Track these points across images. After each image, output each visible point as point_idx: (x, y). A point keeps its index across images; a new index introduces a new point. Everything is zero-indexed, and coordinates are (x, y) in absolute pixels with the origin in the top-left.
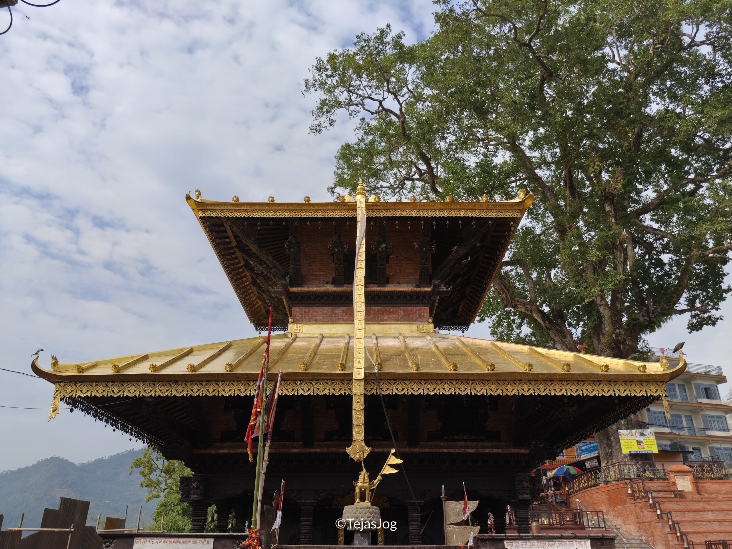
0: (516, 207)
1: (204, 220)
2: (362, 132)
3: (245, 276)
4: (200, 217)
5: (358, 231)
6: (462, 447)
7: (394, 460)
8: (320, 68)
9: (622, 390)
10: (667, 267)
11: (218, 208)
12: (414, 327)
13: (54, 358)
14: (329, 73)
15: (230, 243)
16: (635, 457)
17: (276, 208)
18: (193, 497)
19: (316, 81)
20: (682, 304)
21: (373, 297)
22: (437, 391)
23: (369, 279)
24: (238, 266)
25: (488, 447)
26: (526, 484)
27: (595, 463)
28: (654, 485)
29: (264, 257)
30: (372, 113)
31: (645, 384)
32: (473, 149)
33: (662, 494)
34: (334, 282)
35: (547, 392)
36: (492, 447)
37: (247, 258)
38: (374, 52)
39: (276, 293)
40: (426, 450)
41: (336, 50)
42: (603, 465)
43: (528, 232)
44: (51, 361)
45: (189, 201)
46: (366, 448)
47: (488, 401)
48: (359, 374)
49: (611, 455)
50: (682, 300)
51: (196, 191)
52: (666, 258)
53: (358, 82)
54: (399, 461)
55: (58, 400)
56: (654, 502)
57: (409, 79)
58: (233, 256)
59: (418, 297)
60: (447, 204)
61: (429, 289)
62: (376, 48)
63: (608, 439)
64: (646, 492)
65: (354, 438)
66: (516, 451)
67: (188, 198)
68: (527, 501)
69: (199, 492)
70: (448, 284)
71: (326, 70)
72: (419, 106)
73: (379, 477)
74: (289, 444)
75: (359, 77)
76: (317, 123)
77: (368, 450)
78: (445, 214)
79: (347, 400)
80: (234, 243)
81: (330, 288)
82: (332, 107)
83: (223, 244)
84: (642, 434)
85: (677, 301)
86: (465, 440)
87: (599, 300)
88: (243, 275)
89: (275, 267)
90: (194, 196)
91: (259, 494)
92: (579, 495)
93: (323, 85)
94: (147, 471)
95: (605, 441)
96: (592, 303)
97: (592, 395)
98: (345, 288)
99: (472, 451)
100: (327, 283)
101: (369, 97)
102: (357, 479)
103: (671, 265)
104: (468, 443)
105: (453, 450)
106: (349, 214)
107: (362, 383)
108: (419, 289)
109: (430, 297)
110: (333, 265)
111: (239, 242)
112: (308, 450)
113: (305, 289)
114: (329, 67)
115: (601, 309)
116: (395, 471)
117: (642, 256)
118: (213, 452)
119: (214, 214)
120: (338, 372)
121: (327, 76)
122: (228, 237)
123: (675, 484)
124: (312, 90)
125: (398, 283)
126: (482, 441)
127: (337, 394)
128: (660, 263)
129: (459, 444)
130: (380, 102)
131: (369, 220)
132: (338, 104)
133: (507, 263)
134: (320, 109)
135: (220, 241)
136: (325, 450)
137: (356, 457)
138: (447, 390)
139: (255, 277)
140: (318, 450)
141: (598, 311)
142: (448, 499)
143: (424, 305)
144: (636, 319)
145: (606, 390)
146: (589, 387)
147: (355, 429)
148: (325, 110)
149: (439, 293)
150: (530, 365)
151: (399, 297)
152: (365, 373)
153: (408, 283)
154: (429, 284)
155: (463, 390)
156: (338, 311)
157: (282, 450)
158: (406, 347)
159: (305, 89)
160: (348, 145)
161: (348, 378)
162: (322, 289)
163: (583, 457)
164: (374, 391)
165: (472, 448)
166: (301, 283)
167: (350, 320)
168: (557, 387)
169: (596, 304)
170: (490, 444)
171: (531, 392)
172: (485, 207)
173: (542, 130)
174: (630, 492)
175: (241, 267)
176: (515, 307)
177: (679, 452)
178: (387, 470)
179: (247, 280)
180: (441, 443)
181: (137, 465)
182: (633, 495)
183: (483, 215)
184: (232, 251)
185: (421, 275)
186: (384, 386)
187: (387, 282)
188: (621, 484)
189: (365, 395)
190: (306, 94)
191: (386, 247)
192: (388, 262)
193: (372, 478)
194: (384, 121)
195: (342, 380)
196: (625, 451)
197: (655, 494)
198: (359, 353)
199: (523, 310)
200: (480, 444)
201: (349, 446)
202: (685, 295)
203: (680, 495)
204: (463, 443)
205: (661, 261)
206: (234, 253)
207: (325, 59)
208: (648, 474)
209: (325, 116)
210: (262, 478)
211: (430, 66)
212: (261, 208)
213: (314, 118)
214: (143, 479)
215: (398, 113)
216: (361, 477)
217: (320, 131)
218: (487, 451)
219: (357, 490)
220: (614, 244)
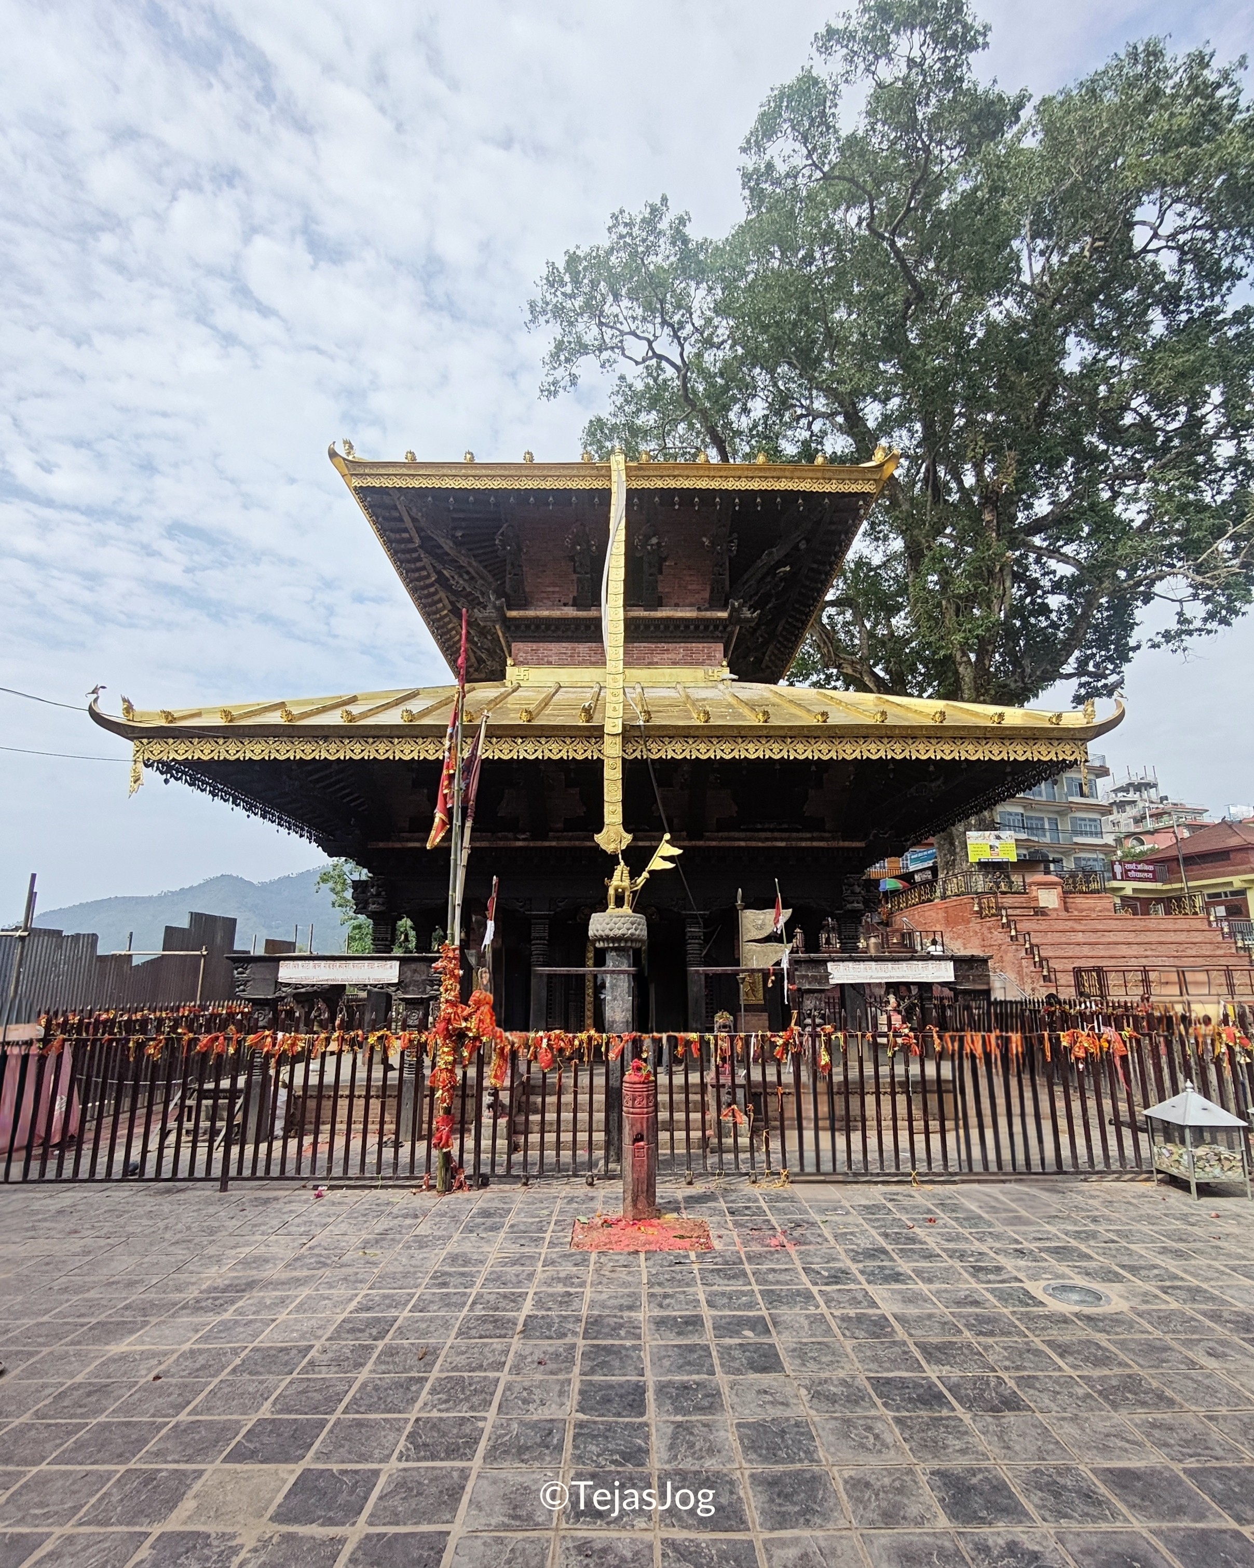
0: (869, 476)
1: (362, 493)
2: (620, 400)
3: (440, 600)
4: (355, 489)
5: (613, 508)
6: (767, 839)
7: (667, 849)
8: (553, 281)
9: (1020, 752)
10: (1054, 616)
11: (383, 471)
12: (700, 673)
13: (125, 700)
14: (568, 289)
15: (411, 540)
16: (986, 866)
17: (478, 472)
18: (372, 907)
19: (547, 304)
20: (1070, 667)
21: (637, 627)
22: (736, 754)
23: (630, 600)
24: (428, 582)
25: (806, 840)
26: (857, 889)
27: (928, 875)
28: (1008, 901)
29: (463, 561)
30: (637, 363)
31: (1056, 743)
32: (789, 433)
33: (1018, 912)
34: (576, 604)
35: (906, 754)
36: (812, 839)
37: (439, 567)
38: (640, 249)
39: (485, 619)
40: (714, 843)
41: (578, 247)
42: (941, 876)
43: (860, 563)
44: (121, 706)
45: (336, 460)
46: (625, 834)
47: (813, 768)
48: (613, 726)
49: (953, 865)
50: (1072, 660)
51: (345, 442)
52: (1055, 601)
53: (615, 309)
54: (677, 852)
55: (140, 765)
56: (1009, 922)
57: (696, 305)
58: (419, 564)
59: (706, 628)
60: (760, 468)
61: (724, 615)
62: (644, 241)
63: (952, 844)
64: (999, 909)
65: (606, 821)
66: (847, 844)
67: (333, 454)
68: (859, 911)
69: (380, 900)
70: (753, 608)
71: (563, 284)
72: (709, 357)
73: (645, 875)
74: (510, 835)
75: (617, 297)
76: (551, 379)
77: (628, 837)
78: (755, 485)
79: (595, 767)
80: (417, 541)
81: (571, 612)
82: (573, 353)
83: (399, 541)
84: (998, 838)
85: (1065, 662)
86: (772, 830)
87: (958, 655)
88: (436, 598)
89: (482, 578)
90: (341, 450)
91: (457, 895)
92: (906, 912)
93: (559, 312)
94: (339, 888)
95: (947, 846)
96: (949, 658)
97: (974, 758)
98: (592, 613)
99: (783, 844)
100: (565, 605)
101: (633, 334)
102: (611, 877)
103: (1060, 613)
104: (776, 834)
105: (753, 844)
106: (598, 484)
107: (619, 740)
108: (708, 614)
109: (725, 627)
110: (575, 577)
111: (425, 539)
112: (539, 844)
113: (531, 613)
114: (567, 278)
115: (961, 669)
116: (669, 865)
117: (1023, 598)
118: (398, 845)
119: (376, 483)
120: (581, 723)
121: (563, 294)
122: (406, 530)
123: (1036, 899)
124: (542, 319)
125: (677, 605)
126: (798, 831)
127: (580, 757)
128: (1045, 610)
129: (763, 835)
130: (650, 343)
131: (630, 492)
132: (583, 349)
133: (832, 604)
134: (555, 356)
135: (392, 535)
136: (565, 844)
137: (609, 848)
138: (752, 751)
139: (453, 599)
140: (554, 844)
141: (956, 672)
142: (746, 907)
143: (716, 639)
144: (1005, 686)
145: (996, 752)
146: (970, 747)
147: (607, 808)
148: (562, 358)
149: (739, 621)
150: (884, 713)
151: (677, 627)
152: (624, 726)
153: (691, 605)
154: (724, 608)
155: (776, 751)
156: (583, 648)
157: (501, 844)
158: (688, 697)
159: (530, 317)
160: (599, 420)
161: (596, 734)
162: (556, 613)
163: (912, 868)
164: (638, 754)
165: (782, 840)
166: (524, 604)
167: (600, 661)
168: (921, 747)
169: (954, 662)
170: (809, 835)
171: (882, 754)
172: (819, 475)
173: (895, 402)
174: (976, 908)
175: (432, 585)
176: (838, 667)
177: (1039, 862)
178: (657, 864)
179: (444, 607)
180: (736, 834)
181: (324, 881)
182: (980, 912)
183: (816, 487)
184: (415, 555)
185: (712, 592)
186: (654, 747)
187: (659, 603)
188: (965, 899)
189: (624, 760)
190: (531, 325)
191: (658, 544)
192: (661, 572)
193: (634, 874)
194: (655, 380)
195: (588, 738)
196: (973, 858)
197: (1010, 912)
198: (615, 709)
199: (850, 671)
200: (794, 835)
201: (599, 831)
202: (1077, 653)
203: (1041, 912)
204: (769, 834)
205: (1047, 605)
206: (419, 559)
207: (561, 265)
208: (1003, 888)
209: (562, 369)
210: (461, 874)
211: (729, 286)
212: (454, 472)
213: (545, 371)
214: (334, 897)
215: (678, 362)
216: (617, 874)
217: (556, 392)
218: (804, 844)
219: (611, 891)
220: (991, 572)
